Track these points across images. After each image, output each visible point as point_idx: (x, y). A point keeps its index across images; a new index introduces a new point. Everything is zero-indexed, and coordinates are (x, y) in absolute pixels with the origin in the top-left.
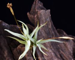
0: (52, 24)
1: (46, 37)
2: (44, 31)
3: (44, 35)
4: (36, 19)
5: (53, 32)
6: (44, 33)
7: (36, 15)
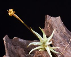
0: (65, 28)
1: (63, 40)
2: (60, 35)
3: (61, 39)
4: (49, 28)
5: (69, 35)
6: (59, 37)
7: (48, 25)
